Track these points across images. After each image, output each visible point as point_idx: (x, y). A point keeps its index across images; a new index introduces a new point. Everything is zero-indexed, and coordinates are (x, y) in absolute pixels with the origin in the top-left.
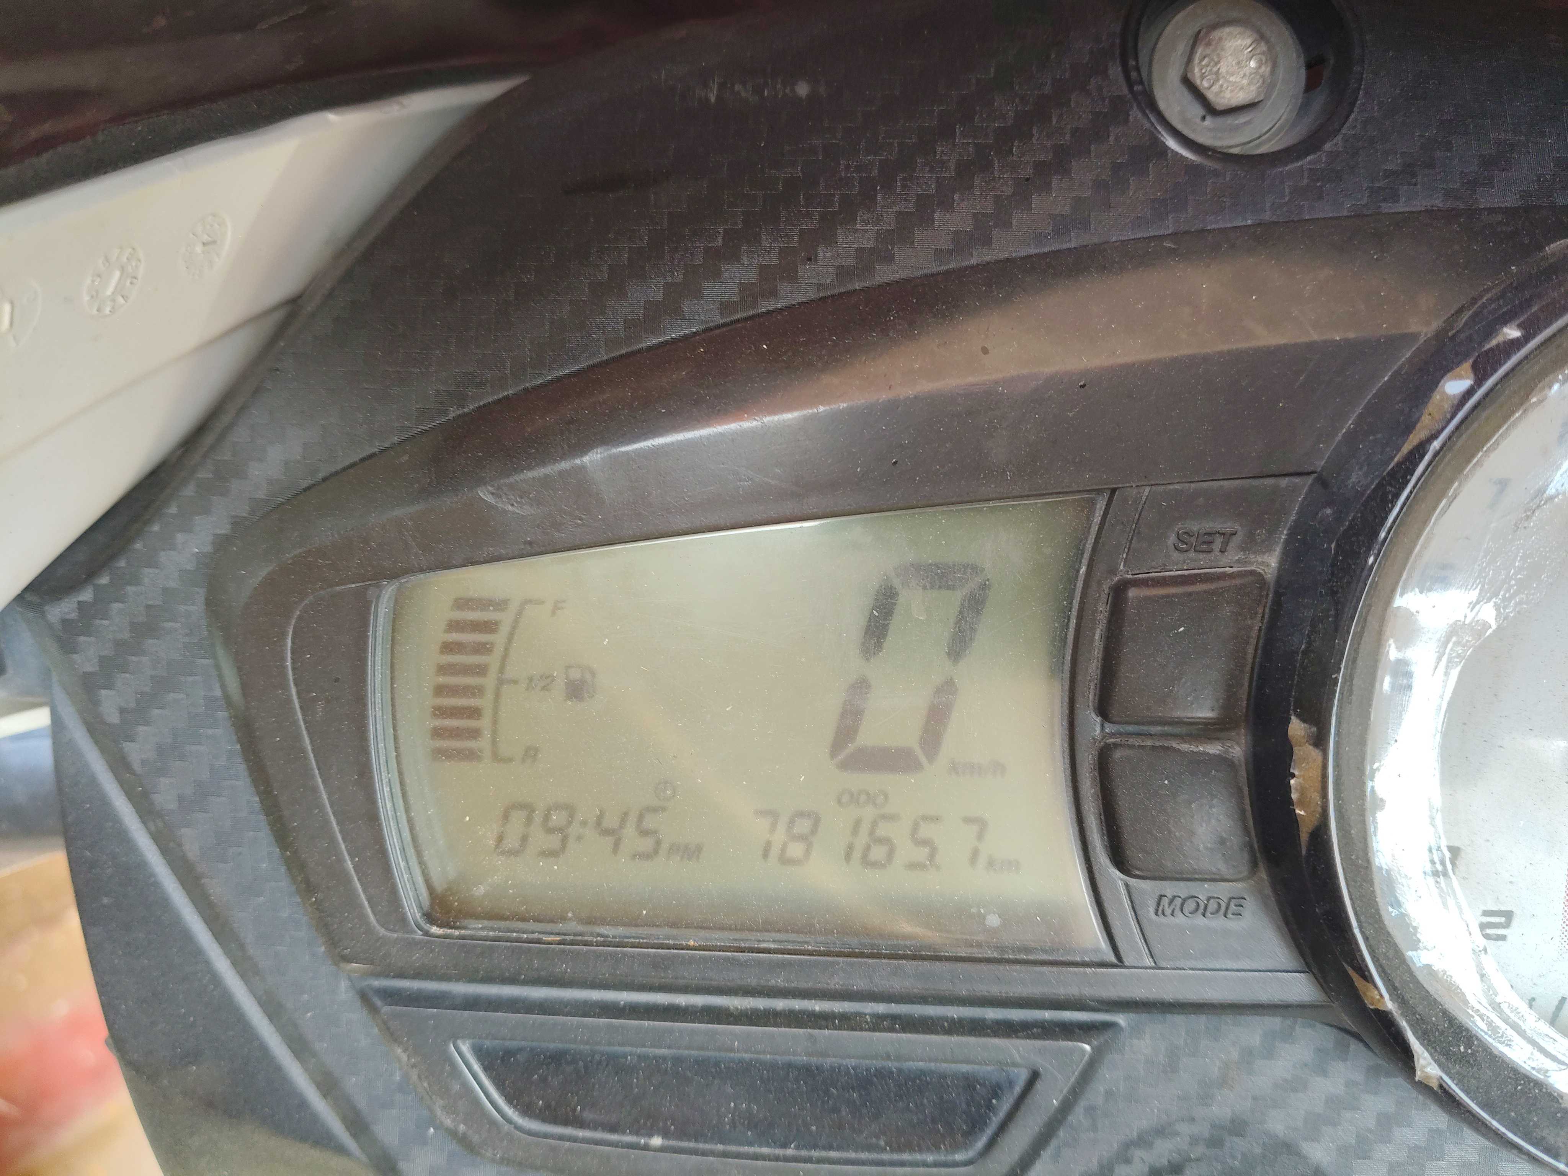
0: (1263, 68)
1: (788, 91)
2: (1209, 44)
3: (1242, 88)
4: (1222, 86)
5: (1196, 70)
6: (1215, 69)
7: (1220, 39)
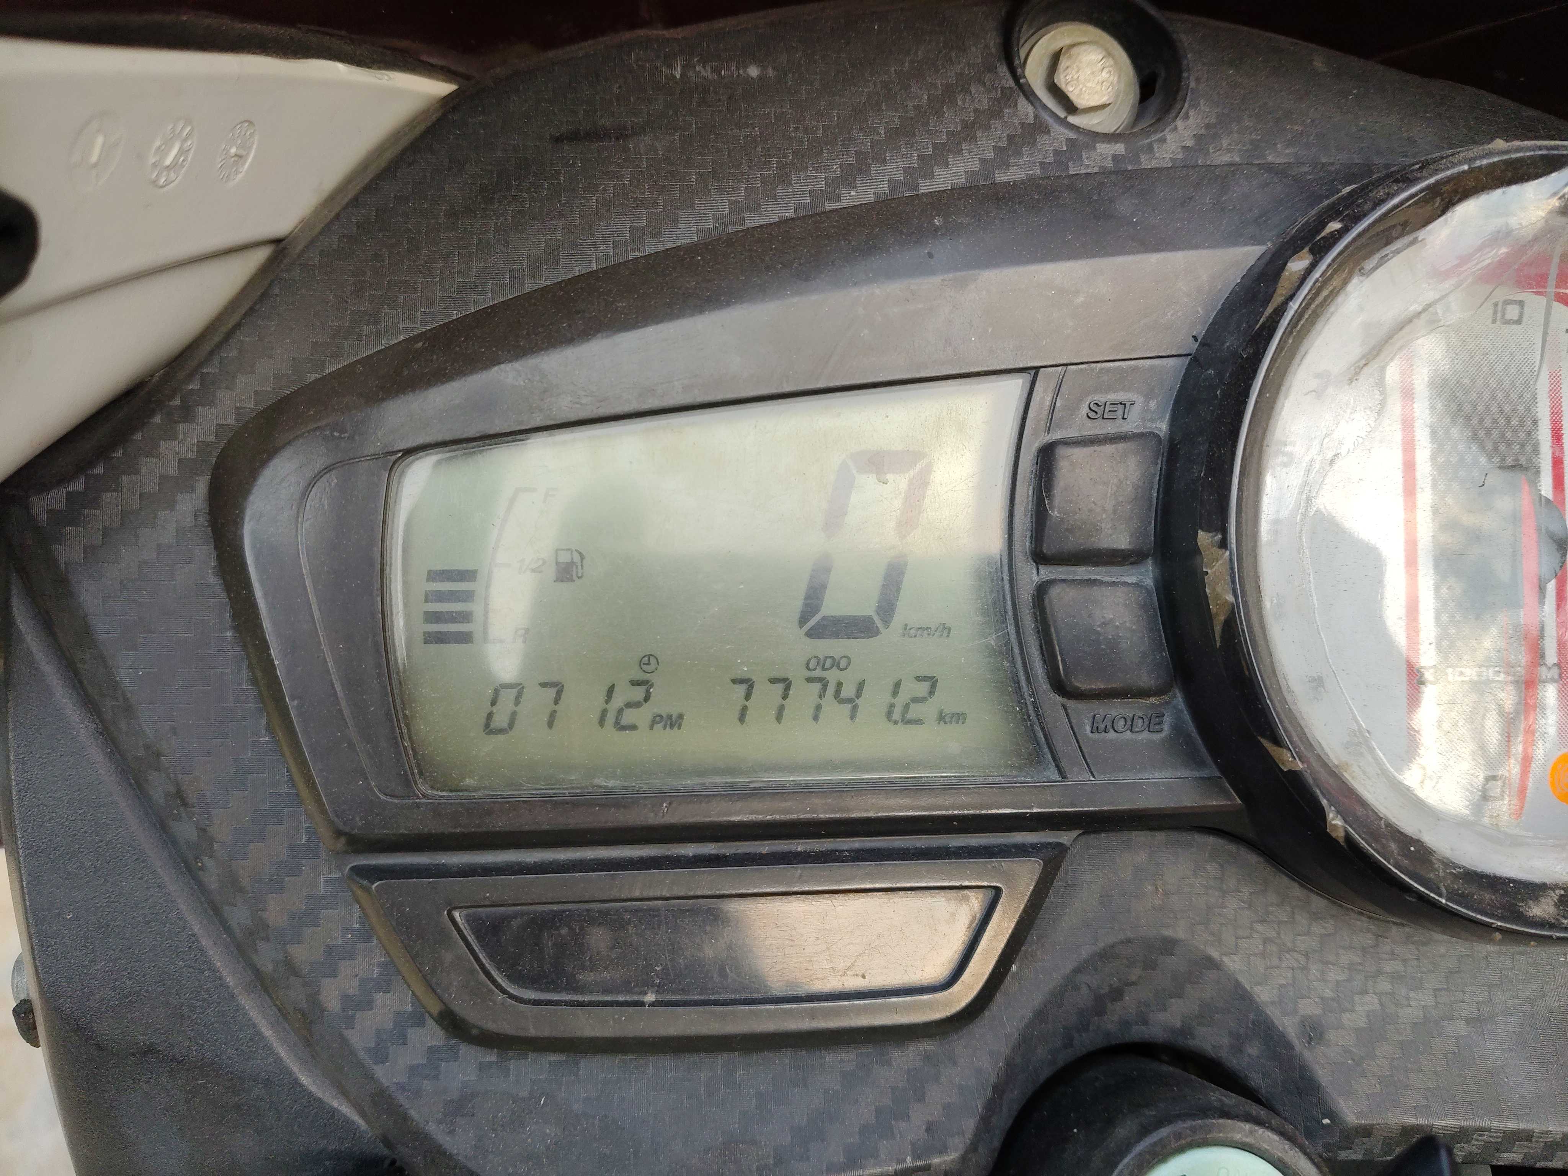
0: (1112, 78)
1: (741, 72)
2: (1070, 57)
3: (1096, 92)
4: (1081, 89)
5: (1062, 77)
6: (1076, 77)
7: (1079, 54)
